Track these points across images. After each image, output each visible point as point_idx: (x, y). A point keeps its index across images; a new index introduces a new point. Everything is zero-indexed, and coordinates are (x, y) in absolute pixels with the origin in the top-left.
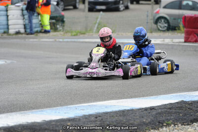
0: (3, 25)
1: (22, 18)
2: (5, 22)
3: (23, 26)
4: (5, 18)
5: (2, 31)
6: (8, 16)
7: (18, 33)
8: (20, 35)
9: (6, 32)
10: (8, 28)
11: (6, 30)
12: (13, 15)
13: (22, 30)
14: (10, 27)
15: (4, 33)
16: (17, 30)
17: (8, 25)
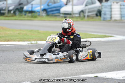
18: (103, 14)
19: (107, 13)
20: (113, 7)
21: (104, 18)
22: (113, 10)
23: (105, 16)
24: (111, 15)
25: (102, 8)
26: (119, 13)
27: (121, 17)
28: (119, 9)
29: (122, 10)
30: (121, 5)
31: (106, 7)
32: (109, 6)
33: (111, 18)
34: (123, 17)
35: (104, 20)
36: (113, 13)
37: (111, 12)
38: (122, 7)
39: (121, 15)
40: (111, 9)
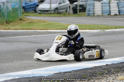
0: (108, 11)
1: (117, 7)
2: (108, 9)
3: (118, 11)
4: (108, 7)
5: (107, 14)
6: (110, 6)
7: (116, 15)
8: (117, 16)
9: (109, 14)
10: (110, 13)
11: (109, 13)
12: (113, 6)
13: (118, 14)
14: (111, 12)
15: (109, 15)
16: (115, 13)
17: (110, 11)
18: (87, 10)
19: (91, 10)
20: (95, 5)
21: (89, 14)
22: (95, 7)
23: (90, 13)
24: (94, 11)
25: (86, 6)
26: (101, 9)
27: (102, 13)
28: (101, 7)
29: (103, 7)
30: (102, 4)
31: (90, 5)
32: (92, 4)
33: (94, 14)
34: (104, 13)
35: (89, 15)
36: (95, 10)
37: (94, 8)
38: (103, 5)
39: (102, 11)
40: (94, 6)
